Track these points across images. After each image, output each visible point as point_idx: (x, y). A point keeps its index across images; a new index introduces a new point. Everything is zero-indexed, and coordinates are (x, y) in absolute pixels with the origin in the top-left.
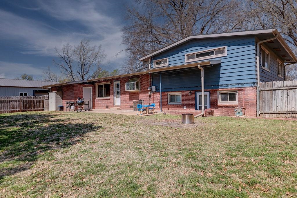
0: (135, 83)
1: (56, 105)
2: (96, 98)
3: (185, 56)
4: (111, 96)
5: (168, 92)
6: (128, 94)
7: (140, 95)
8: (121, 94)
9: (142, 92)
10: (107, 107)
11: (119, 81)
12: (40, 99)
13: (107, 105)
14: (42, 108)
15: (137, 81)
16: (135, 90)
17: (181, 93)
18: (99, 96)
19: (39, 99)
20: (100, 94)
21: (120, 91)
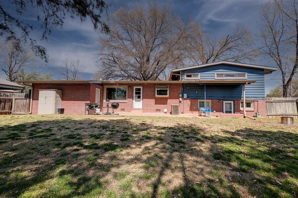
1: (56, 107)
3: (215, 74)
5: (198, 99)
7: (169, 100)
8: (143, 99)
11: (142, 86)
12: (6, 98)
13: (123, 108)
14: (9, 110)
16: (168, 96)
17: (210, 100)
18: (108, 99)
19: (4, 97)
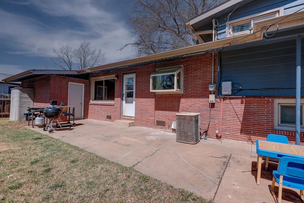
0: (176, 73)
1: (20, 111)
2: (91, 102)
4: (117, 100)
5: (274, 97)
6: (152, 98)
7: (183, 100)
8: (136, 97)
9: (187, 95)
10: (109, 117)
11: (134, 72)
13: (109, 114)
15: (178, 72)
16: (175, 90)
18: (96, 99)
20: (97, 95)
21: (134, 91)
